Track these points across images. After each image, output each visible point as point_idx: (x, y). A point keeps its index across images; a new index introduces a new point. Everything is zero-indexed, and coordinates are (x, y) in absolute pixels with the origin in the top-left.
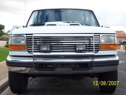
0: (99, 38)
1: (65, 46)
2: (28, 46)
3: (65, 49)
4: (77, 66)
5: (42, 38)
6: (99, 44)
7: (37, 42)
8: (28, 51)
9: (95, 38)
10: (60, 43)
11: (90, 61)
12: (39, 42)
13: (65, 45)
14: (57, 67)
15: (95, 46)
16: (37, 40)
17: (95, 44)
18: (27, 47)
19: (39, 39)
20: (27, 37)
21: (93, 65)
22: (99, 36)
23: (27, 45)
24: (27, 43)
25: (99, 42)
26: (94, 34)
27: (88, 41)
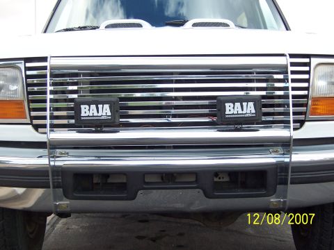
0: (308, 73)
1: (175, 103)
2: (33, 105)
3: (175, 116)
4: (221, 180)
5: (85, 75)
6: (306, 97)
7: (70, 88)
8: (31, 124)
9: (293, 72)
10: (158, 94)
11: (273, 160)
12: (75, 88)
13: (176, 98)
14: (145, 186)
15: (294, 105)
16: (68, 79)
17: (294, 97)
18: (30, 110)
19: (75, 79)
20: (27, 69)
21: (287, 176)
22: (308, 64)
23: (30, 101)
24: (29, 93)
25: (307, 89)
26: (292, 56)
27: (264, 85)
